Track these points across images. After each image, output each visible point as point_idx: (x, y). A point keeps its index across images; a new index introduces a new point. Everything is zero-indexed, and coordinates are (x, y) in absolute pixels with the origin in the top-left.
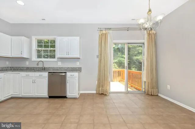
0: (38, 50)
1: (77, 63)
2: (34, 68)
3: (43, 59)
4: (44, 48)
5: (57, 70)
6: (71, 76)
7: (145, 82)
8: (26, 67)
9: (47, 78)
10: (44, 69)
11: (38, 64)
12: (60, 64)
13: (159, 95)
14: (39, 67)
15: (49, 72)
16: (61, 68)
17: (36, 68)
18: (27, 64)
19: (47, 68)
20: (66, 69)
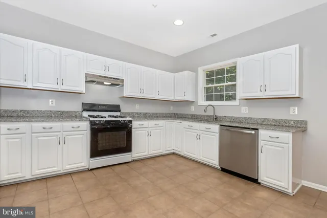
0: (207, 87)
1: (292, 110)
2: (201, 116)
3: (214, 103)
4: (216, 83)
5: (240, 122)
6: (270, 139)
8: (191, 115)
9: (218, 135)
10: (215, 119)
11: (205, 111)
12: (245, 112)
14: (207, 116)
15: (221, 125)
16: (249, 118)
17: (204, 116)
18: (192, 110)
19: (220, 117)
20: (259, 121)
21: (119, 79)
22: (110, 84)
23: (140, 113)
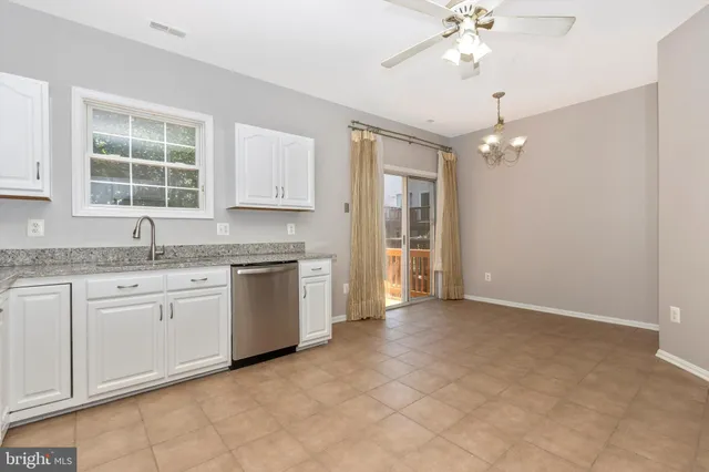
1: (289, 229)
4: (133, 156)
6: (314, 273)
7: (436, 272)
12: (224, 233)
13: (467, 297)
16: (234, 246)
20: (251, 250)
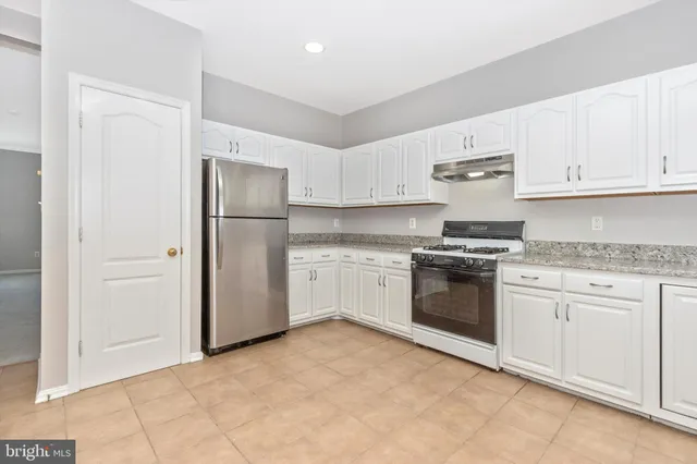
21: (500, 157)
22: (482, 174)
23: (606, 247)
